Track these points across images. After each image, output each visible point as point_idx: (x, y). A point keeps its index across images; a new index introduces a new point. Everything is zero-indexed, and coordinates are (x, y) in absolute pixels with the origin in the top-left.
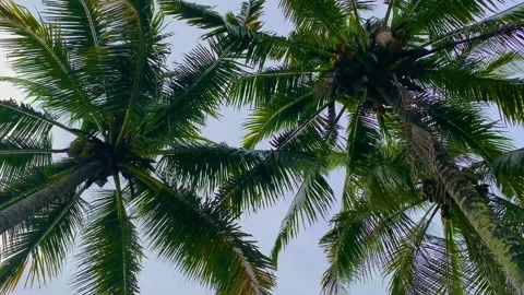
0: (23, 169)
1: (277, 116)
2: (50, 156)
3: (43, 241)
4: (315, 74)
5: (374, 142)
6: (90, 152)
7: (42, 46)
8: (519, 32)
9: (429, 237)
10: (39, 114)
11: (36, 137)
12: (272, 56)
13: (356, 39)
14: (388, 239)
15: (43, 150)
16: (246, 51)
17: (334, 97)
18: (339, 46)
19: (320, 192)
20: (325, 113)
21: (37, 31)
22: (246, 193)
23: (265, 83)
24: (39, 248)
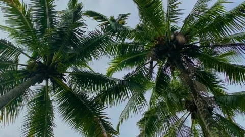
0: (4, 70)
1: (125, 61)
2: (17, 67)
3: (7, 106)
4: (145, 47)
5: (167, 80)
6: (37, 68)
7: (20, 14)
8: (239, 47)
9: (185, 126)
10: (15, 48)
11: (13, 58)
12: (129, 37)
13: (167, 34)
14: (166, 124)
15: (14, 63)
16: (117, 33)
17: (153, 59)
18: (159, 38)
19: (140, 100)
20: (148, 66)
21: (19, 6)
22: (107, 98)
23: (123, 47)
24: (5, 108)
